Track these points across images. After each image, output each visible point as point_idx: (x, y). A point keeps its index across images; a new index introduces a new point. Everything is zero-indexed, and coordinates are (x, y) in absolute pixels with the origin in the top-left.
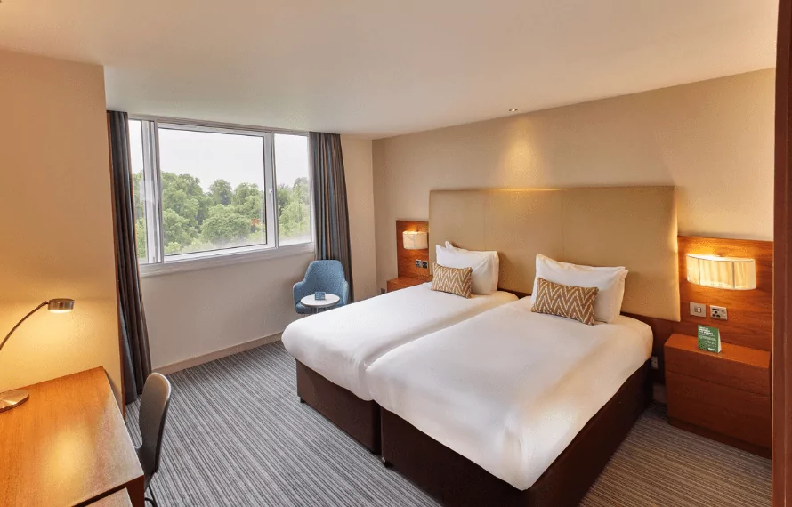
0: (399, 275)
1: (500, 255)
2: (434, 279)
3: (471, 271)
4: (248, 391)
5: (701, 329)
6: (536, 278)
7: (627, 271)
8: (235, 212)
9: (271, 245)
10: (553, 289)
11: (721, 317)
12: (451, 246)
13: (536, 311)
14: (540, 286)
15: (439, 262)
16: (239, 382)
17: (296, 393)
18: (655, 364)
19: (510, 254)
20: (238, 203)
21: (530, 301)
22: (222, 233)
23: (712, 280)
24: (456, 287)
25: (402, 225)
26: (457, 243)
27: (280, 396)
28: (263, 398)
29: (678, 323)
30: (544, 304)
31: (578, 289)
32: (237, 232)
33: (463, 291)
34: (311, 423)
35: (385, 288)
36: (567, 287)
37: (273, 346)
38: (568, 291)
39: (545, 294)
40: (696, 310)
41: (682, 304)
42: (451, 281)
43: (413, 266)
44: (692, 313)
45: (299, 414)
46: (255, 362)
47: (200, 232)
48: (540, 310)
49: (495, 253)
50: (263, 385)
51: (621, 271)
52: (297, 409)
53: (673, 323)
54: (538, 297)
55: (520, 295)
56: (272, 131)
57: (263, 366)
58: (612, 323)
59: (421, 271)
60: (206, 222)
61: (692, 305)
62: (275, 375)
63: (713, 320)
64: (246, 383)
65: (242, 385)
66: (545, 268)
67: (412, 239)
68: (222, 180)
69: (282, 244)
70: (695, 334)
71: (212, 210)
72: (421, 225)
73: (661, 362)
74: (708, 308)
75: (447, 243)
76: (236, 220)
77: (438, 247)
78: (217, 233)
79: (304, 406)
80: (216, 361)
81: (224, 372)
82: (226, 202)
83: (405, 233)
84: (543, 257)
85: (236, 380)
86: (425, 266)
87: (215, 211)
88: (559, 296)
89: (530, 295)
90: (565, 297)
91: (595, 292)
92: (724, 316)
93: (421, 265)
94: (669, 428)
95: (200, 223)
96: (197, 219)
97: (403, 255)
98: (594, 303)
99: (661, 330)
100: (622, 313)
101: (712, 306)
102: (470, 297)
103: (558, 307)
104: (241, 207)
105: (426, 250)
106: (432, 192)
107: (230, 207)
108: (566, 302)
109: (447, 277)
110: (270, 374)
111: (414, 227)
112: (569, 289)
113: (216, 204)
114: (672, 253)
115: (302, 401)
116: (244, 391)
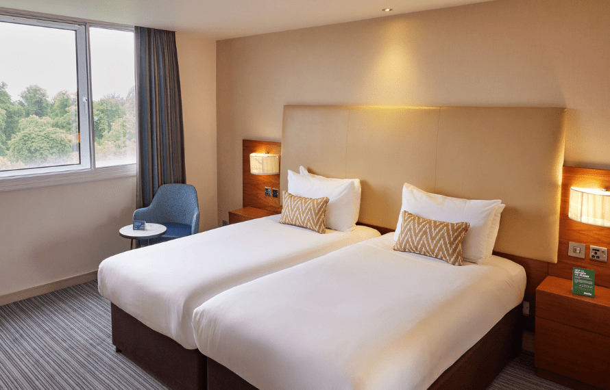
0: (244, 206)
1: (364, 184)
2: (283, 211)
3: (326, 202)
4: (53, 339)
5: (577, 271)
6: (402, 210)
7: (503, 206)
8: (53, 126)
9: (86, 165)
10: (419, 224)
11: (601, 259)
12: (306, 172)
13: (398, 250)
14: (405, 221)
15: (290, 190)
16: (42, 329)
17: (110, 341)
18: (526, 311)
19: (374, 182)
20: (57, 115)
21: (392, 238)
22: (36, 150)
23: (595, 217)
24: (309, 220)
25: (249, 146)
26: (314, 168)
27: (91, 344)
28: (70, 346)
29: (554, 264)
30: (408, 241)
31: (447, 225)
32: (54, 150)
33: (316, 225)
34: (127, 376)
35: (227, 220)
36: (435, 222)
37: (87, 285)
38: (436, 227)
39: (410, 229)
40: (575, 251)
41: (560, 243)
42: (303, 212)
43: (262, 194)
44: (571, 253)
45: (114, 366)
46: (64, 306)
47: (8, 149)
48: (403, 248)
49: (357, 182)
50: (72, 332)
51: (498, 205)
52: (110, 359)
53: (549, 264)
54: (402, 233)
55: (383, 231)
56: (86, 24)
57: (75, 311)
58: (483, 264)
59: (271, 201)
60: (16, 138)
61: (571, 244)
62: (88, 321)
63: (591, 262)
64: (52, 330)
65: (47, 332)
66: (413, 199)
67: (261, 163)
68: (36, 86)
69: (99, 164)
70: (569, 276)
71: (23, 121)
72: (272, 145)
73: (532, 308)
74: (587, 248)
75: (302, 169)
76: (54, 136)
77: (290, 172)
78: (29, 150)
79: (120, 356)
80: (15, 303)
81: (24, 316)
82: (40, 114)
83: (252, 155)
84: (411, 187)
85: (39, 325)
86: (276, 194)
87: (28, 125)
88: (425, 233)
89: (394, 231)
90: (431, 233)
91: (465, 228)
92: (604, 258)
93: (271, 195)
94: (535, 379)
95: (9, 138)
96: (5, 132)
97: (250, 181)
98: (463, 242)
99: (536, 272)
100: (495, 253)
101: (592, 246)
102: (323, 232)
103: (423, 245)
104: (60, 120)
105: (278, 176)
106: (286, 107)
107: (46, 119)
108: (433, 239)
109: (298, 208)
110: (81, 319)
111: (263, 148)
112: (436, 225)
113: (28, 115)
114: (555, 185)
115: (118, 351)
116: (48, 339)
